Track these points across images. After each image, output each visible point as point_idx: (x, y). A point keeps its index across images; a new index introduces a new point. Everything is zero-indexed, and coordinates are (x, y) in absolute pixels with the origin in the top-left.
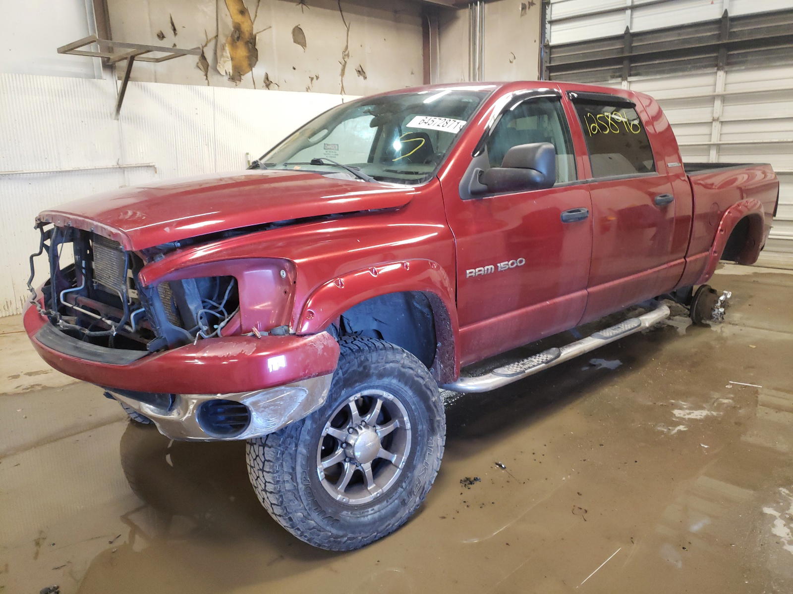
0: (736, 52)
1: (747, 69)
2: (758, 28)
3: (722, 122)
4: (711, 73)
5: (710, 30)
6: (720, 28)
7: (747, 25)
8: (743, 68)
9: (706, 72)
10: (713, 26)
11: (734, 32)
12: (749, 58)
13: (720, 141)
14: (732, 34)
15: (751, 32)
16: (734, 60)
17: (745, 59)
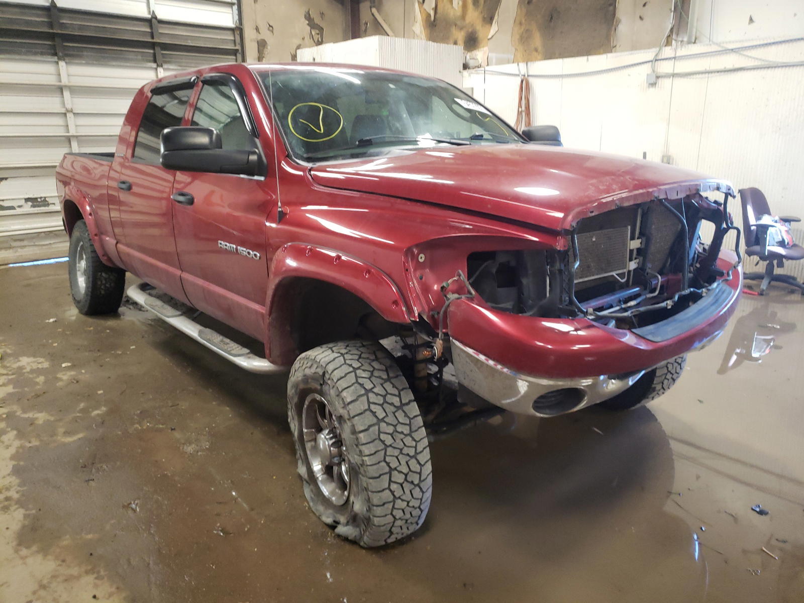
0: (71, 45)
1: (87, 64)
2: (88, 26)
3: (74, 114)
4: (52, 61)
5: (38, 16)
6: (49, 16)
7: (74, 19)
8: (84, 62)
9: (44, 59)
10: (39, 12)
11: (63, 23)
12: (85, 53)
13: (77, 132)
14: (63, 26)
15: (81, 27)
16: (71, 53)
17: (81, 53)
